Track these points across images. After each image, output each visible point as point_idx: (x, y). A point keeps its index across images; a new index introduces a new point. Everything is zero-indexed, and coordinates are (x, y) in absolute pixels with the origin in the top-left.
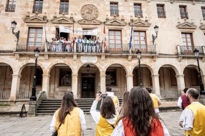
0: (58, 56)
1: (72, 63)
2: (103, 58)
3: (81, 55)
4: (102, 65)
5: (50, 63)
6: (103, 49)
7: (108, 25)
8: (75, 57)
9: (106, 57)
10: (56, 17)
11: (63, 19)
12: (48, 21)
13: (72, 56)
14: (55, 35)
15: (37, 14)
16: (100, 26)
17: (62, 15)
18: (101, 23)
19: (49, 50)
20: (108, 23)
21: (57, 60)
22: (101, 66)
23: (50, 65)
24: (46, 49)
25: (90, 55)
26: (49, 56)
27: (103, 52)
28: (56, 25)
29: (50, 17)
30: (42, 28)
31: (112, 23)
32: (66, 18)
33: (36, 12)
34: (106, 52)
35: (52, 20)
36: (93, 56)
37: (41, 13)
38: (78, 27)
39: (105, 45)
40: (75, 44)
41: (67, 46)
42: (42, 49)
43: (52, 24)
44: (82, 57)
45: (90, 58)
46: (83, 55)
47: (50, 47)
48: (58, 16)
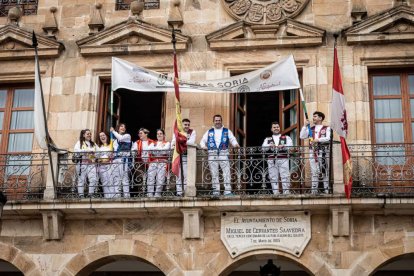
0: (109, 221)
1: (177, 255)
2: (341, 222)
3: (225, 212)
4: (337, 265)
5: (69, 257)
6: (338, 176)
7: (365, 44)
8: (192, 224)
9: (359, 216)
10: (101, 27)
11: (134, 34)
12: (62, 48)
13: (176, 219)
14: (93, 115)
15: (16, 19)
16: (320, 52)
17: (128, 15)
18: (325, 35)
19: (63, 192)
20: (366, 33)
21: (102, 239)
22: (330, 267)
23: (71, 265)
24: (49, 184)
25: (269, 211)
26: (67, 220)
27: (339, 189)
28: (99, 64)
29: (75, 29)
30: (30, 84)
31: (384, 30)
32: (147, 25)
33: (12, 11)
34: (355, 188)
35: (81, 44)
36: (286, 213)
37: (34, 11)
38: (206, 67)
39: (346, 152)
40: (192, 154)
41: (152, 166)
42: (33, 184)
43: (83, 63)
44: (226, 225)
45: (270, 225)
46: (233, 211)
47: (68, 178)
48: (108, 22)
